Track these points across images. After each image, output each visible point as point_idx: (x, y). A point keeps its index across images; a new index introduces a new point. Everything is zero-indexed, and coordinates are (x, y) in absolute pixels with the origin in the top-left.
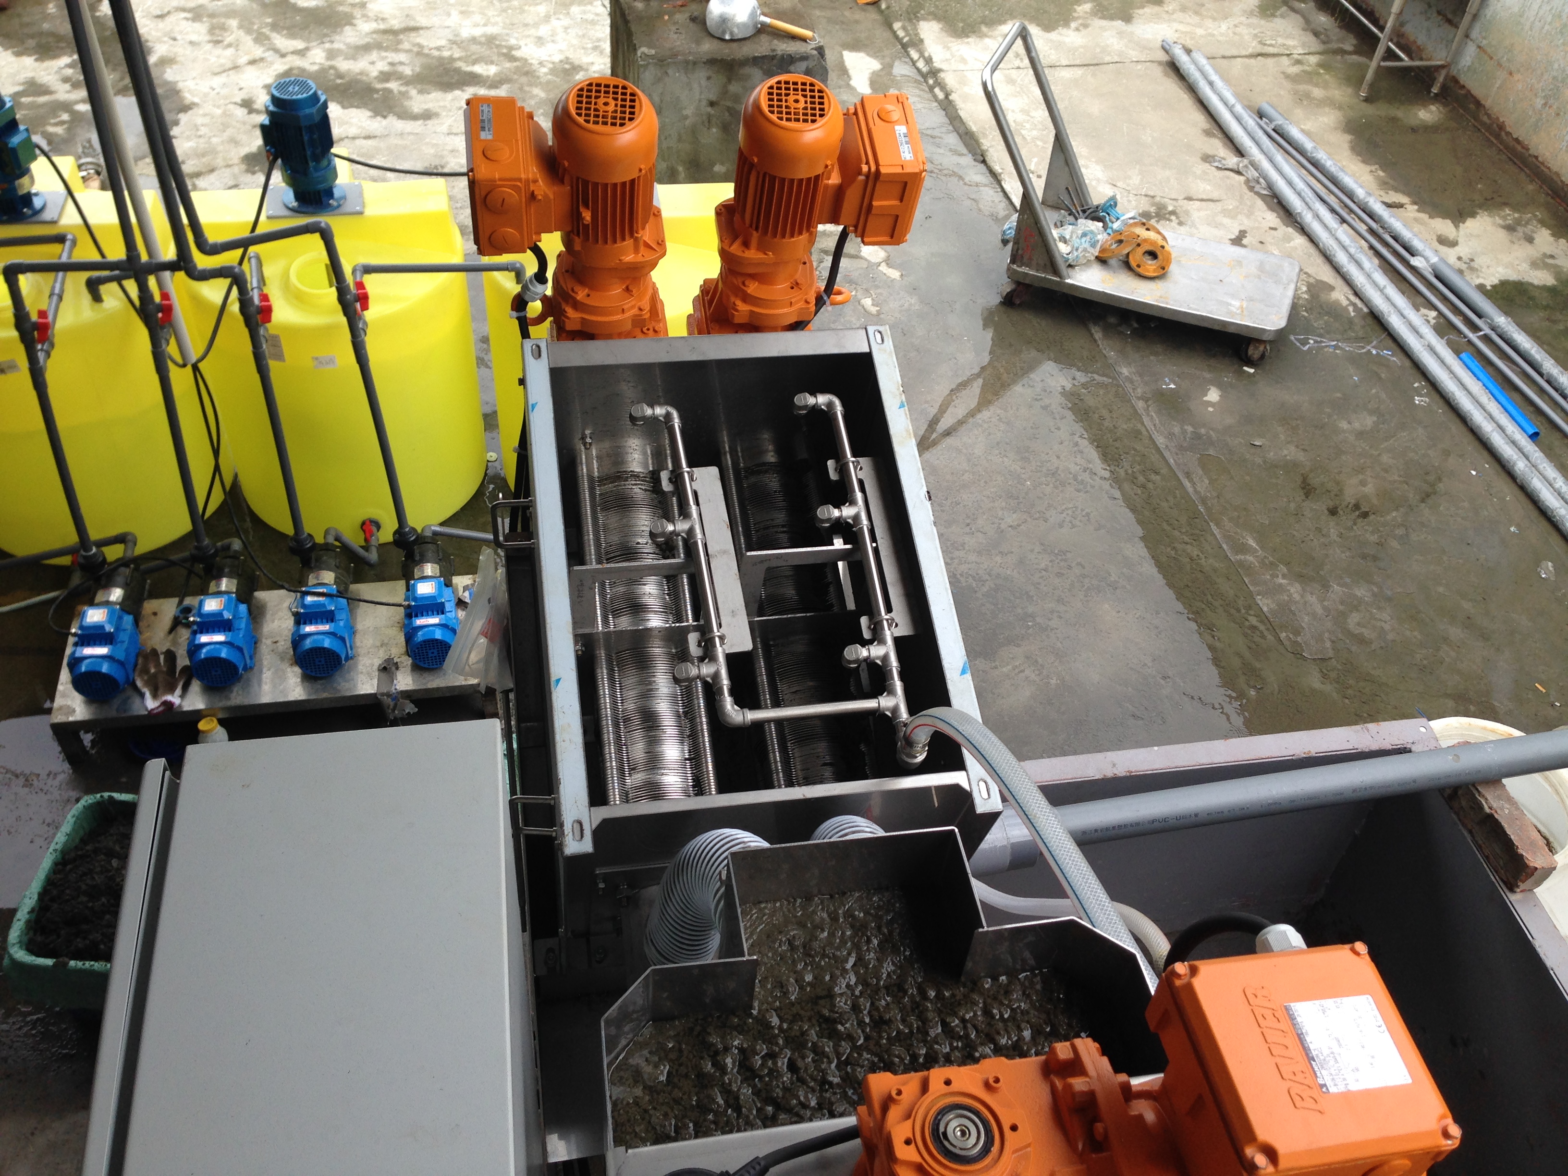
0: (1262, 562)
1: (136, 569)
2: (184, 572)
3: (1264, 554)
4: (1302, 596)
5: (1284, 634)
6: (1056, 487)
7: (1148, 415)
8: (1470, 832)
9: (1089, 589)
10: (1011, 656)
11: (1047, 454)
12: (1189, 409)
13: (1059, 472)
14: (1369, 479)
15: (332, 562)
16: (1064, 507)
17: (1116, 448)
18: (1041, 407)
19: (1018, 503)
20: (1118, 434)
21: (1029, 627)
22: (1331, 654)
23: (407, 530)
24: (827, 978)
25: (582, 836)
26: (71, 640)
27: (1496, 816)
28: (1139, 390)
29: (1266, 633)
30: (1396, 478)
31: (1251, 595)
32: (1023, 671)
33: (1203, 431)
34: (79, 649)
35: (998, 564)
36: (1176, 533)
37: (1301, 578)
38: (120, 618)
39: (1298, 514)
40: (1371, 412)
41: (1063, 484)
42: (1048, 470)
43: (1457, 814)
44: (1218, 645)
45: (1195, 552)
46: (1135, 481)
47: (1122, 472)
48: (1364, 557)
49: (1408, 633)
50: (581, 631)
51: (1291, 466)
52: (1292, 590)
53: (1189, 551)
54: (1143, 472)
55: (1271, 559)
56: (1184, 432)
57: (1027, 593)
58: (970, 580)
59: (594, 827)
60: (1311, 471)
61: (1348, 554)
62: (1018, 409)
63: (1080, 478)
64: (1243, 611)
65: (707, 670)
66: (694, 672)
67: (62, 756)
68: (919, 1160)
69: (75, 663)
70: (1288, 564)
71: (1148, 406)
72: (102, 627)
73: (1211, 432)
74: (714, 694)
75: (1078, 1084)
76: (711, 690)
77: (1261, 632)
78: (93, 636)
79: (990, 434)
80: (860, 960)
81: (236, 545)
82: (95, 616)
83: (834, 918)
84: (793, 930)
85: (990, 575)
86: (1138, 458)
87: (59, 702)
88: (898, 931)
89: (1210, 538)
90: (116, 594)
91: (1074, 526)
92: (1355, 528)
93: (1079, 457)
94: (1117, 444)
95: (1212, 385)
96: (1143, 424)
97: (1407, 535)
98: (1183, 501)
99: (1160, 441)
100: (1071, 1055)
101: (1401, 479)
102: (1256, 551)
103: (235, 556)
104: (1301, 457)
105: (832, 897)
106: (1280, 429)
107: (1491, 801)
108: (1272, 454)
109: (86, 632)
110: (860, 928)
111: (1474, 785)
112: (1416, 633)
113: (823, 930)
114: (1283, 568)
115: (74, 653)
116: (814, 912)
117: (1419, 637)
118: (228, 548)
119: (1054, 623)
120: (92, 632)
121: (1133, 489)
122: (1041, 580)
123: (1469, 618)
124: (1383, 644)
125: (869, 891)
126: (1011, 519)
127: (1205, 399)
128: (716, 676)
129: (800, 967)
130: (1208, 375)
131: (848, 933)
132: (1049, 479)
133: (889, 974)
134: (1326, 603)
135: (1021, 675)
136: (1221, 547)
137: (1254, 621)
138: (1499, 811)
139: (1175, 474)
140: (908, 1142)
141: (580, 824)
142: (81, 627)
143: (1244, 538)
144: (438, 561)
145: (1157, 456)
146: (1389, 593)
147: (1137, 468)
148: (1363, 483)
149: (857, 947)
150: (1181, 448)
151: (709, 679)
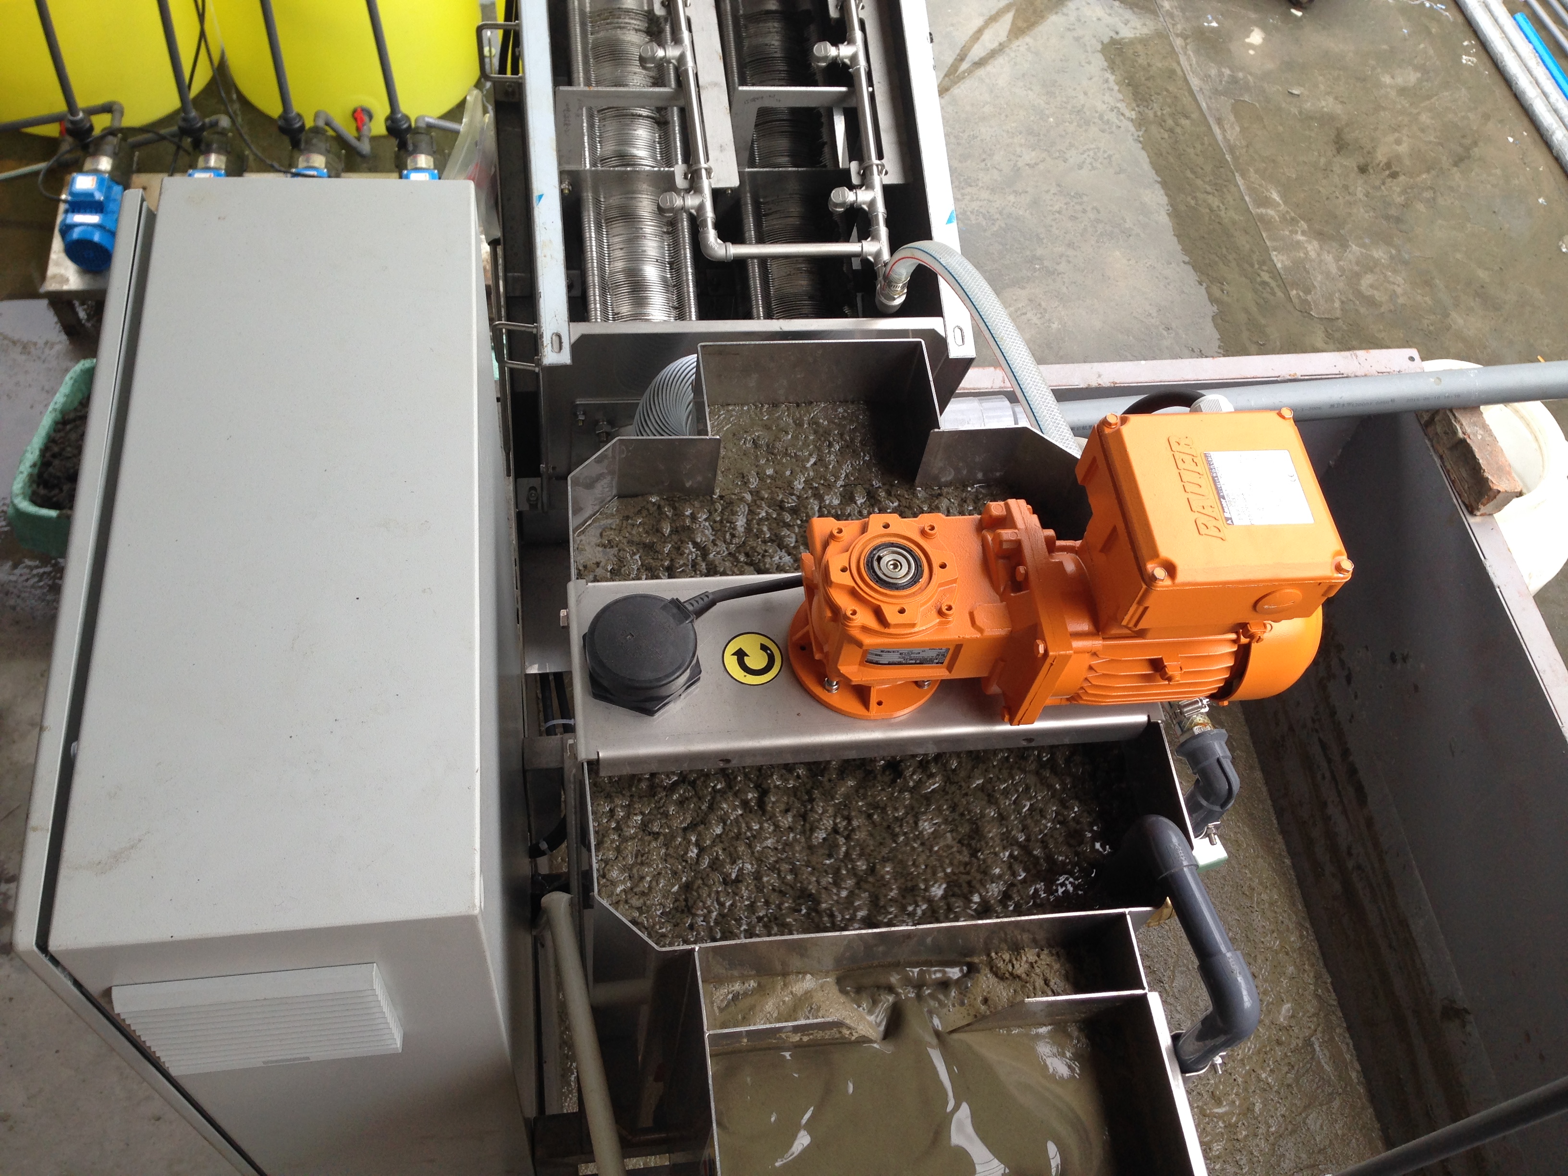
0: (1283, 218)
1: (124, 139)
2: (172, 148)
3: (1286, 209)
4: (1319, 255)
5: (1294, 292)
6: (1079, 126)
7: (1185, 54)
8: (1441, 457)
9: (1101, 234)
10: (1014, 298)
11: (1075, 89)
12: (1229, 51)
13: (1085, 110)
14: (1405, 138)
15: (323, 145)
16: (1085, 147)
17: (1148, 88)
18: (1074, 38)
19: (1039, 140)
20: (1151, 73)
21: (1035, 270)
22: (1338, 313)
23: (399, 116)
24: (788, 473)
25: (561, 348)
26: (62, 207)
27: (1468, 441)
28: (1179, 27)
29: (1277, 290)
30: (1432, 138)
31: (1266, 249)
32: (1025, 314)
33: (1240, 75)
34: (70, 215)
35: (1011, 204)
36: (1199, 182)
37: (1320, 236)
38: (109, 188)
39: (1327, 170)
40: (1416, 68)
41: (1087, 123)
42: (1073, 107)
43: (1431, 440)
44: (1225, 298)
45: (1215, 202)
46: (1163, 124)
47: (1151, 114)
48: (1387, 218)
49: (1419, 298)
50: (568, 167)
51: (1326, 119)
52: (1310, 248)
53: (1210, 201)
54: (1172, 115)
55: (1293, 214)
56: (1221, 74)
57: (1037, 235)
58: (981, 218)
59: (573, 341)
60: (1347, 125)
61: (1371, 214)
62: (1048, 39)
63: (1106, 118)
64: (1257, 266)
65: (691, 201)
66: (678, 202)
67: (58, 326)
68: (853, 584)
69: (66, 229)
70: (1309, 221)
71: (1186, 44)
72: (91, 195)
73: (1249, 77)
74: (698, 226)
75: (1007, 534)
76: (696, 223)
77: (1272, 289)
78: (84, 203)
79: (1016, 64)
80: (820, 460)
81: (224, 122)
82: (84, 183)
83: (799, 424)
84: (757, 431)
85: (1001, 213)
86: (1169, 100)
87: (52, 270)
88: (859, 439)
89: (1233, 189)
90: (105, 164)
91: (1093, 168)
92: (1383, 187)
93: (1107, 95)
94: (1149, 84)
95: (1257, 26)
96: (1179, 63)
97: (1434, 199)
98: (1210, 148)
99: (1195, 82)
100: (1004, 513)
101: (1437, 140)
102: (1279, 204)
103: (223, 133)
104: (1339, 109)
105: (798, 405)
106: (1321, 78)
107: (1466, 427)
108: (1309, 104)
109: (76, 199)
110: (823, 435)
111: (1451, 410)
112: (1427, 299)
113: (787, 433)
114: (1303, 225)
115: (64, 220)
116: (780, 418)
117: (1430, 303)
118: (215, 124)
119: (1062, 267)
120: (82, 199)
121: (1160, 133)
122: (1053, 223)
123: (1483, 287)
124: (1392, 308)
125: (835, 403)
126: (1029, 156)
127: (1247, 40)
128: (701, 208)
129: (762, 462)
130: (1253, 16)
131: (811, 438)
132: (1073, 117)
133: (847, 475)
134: (1341, 263)
135: (1023, 317)
136: (1243, 199)
137: (1266, 277)
138: (1471, 436)
139: (1206, 118)
140: (844, 570)
141: (559, 336)
142: (72, 194)
143: (1267, 190)
144: (432, 153)
145: (1190, 99)
146: (1407, 256)
147: (1167, 110)
148: (1398, 142)
149: (819, 449)
150: (1216, 92)
151: (693, 211)
